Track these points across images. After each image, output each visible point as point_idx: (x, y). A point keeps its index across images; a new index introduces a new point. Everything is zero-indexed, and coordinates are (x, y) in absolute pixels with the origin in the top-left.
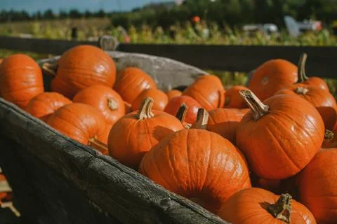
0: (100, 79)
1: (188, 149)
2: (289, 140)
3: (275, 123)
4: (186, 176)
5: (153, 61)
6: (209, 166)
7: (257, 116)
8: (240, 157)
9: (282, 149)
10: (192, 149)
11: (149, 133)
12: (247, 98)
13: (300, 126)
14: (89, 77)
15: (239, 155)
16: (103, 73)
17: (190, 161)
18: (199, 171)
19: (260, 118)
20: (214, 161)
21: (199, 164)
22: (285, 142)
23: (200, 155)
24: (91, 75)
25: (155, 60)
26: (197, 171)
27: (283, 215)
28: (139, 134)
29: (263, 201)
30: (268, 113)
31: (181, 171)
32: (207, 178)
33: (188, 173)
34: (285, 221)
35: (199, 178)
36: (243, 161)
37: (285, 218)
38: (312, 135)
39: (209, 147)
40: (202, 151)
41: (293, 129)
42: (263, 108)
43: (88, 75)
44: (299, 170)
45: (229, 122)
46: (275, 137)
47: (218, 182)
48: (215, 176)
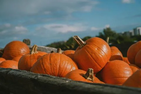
0: (22, 54)
1: (50, 59)
2: (94, 54)
3: (88, 47)
4: (49, 71)
5: (47, 49)
6: (59, 66)
7: (81, 46)
8: (74, 63)
9: (92, 58)
10: (52, 59)
11: (35, 58)
12: (76, 39)
13: (99, 48)
14: (17, 53)
15: (73, 62)
16: (24, 52)
17: (51, 64)
18: (55, 68)
19: (82, 47)
20: (62, 64)
21: (55, 65)
22: (93, 55)
23: (55, 61)
24: (19, 53)
25: (48, 49)
26: (54, 68)
27: (90, 78)
28: (31, 59)
29: (81, 73)
30: (86, 44)
31: (47, 69)
32: (59, 71)
33: (50, 69)
34: (91, 81)
35: (55, 71)
36: (75, 65)
37: (91, 79)
38: (105, 52)
39: (59, 58)
40: (56, 60)
41: (96, 49)
42: (84, 43)
43: (17, 52)
44: (102, 69)
45: (71, 54)
46: (89, 53)
47: (64, 73)
48: (62, 70)
